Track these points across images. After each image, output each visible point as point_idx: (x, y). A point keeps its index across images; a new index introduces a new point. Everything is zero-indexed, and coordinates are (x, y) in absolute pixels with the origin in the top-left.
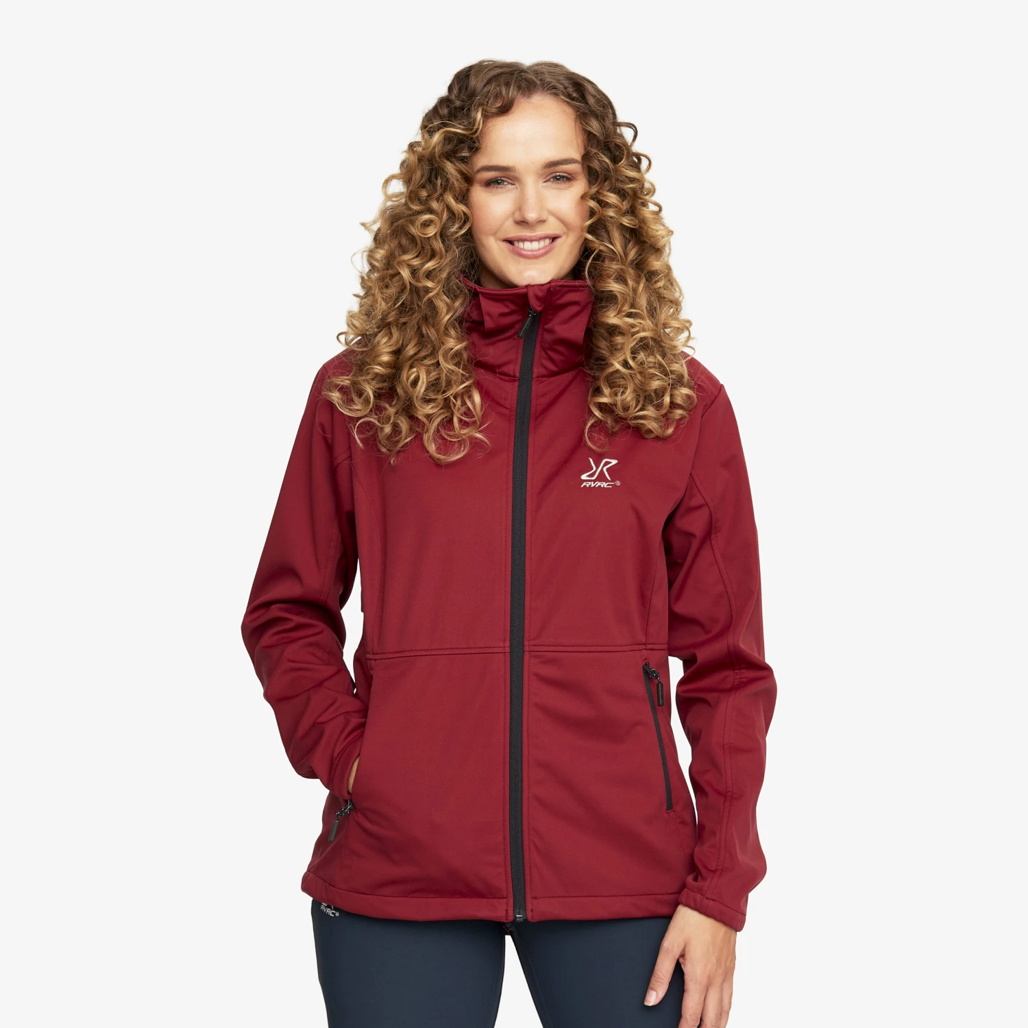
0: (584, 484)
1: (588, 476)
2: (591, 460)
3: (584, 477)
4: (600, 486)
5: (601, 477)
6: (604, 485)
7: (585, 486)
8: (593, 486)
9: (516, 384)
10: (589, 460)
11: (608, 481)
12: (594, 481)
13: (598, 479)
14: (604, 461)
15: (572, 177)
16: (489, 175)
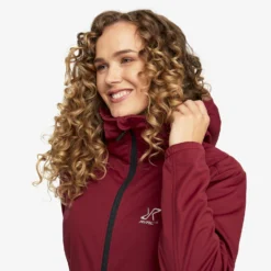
0: (141, 221)
1: (144, 217)
2: (149, 209)
3: (142, 218)
4: (148, 223)
8: (144, 223)
11: (153, 221)
12: (146, 220)
13: (148, 220)
14: (153, 210)
15: (132, 60)
16: (97, 64)
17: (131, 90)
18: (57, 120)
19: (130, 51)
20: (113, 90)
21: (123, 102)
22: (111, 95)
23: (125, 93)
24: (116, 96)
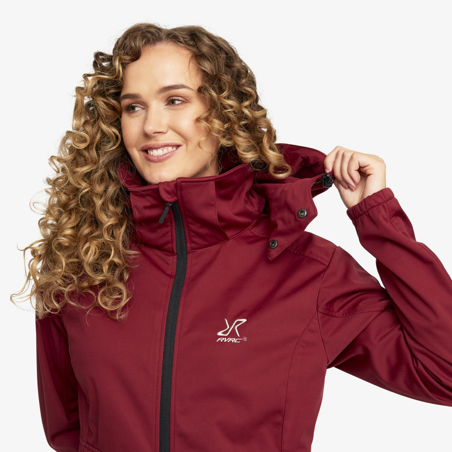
0: (219, 339)
1: (223, 333)
2: (226, 321)
3: (220, 334)
4: (231, 341)
5: (233, 334)
6: (234, 340)
7: (220, 341)
8: (225, 341)
9: (176, 256)
10: (225, 321)
11: (238, 337)
12: (227, 337)
13: (230, 336)
14: (236, 322)
15: (186, 101)
16: (126, 102)
17: (178, 146)
18: (54, 183)
19: (183, 86)
20: (152, 143)
21: (166, 162)
22: (146, 150)
23: (170, 149)
24: (155, 153)
